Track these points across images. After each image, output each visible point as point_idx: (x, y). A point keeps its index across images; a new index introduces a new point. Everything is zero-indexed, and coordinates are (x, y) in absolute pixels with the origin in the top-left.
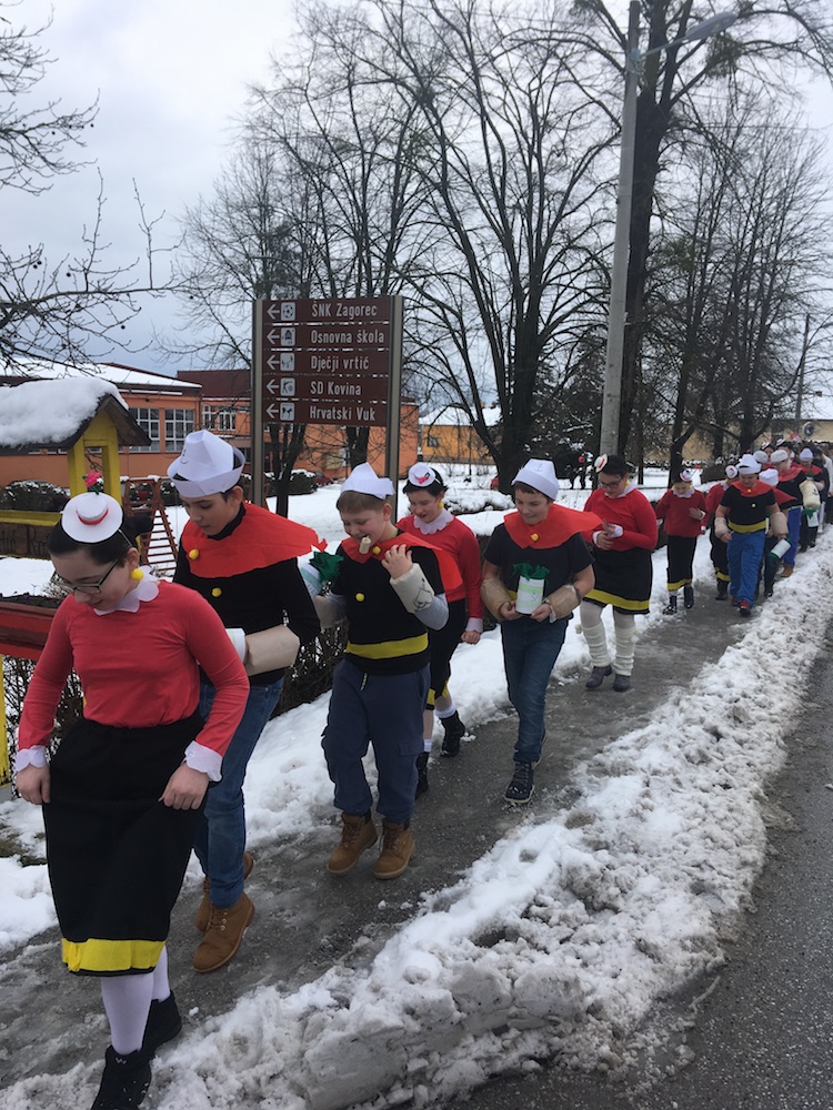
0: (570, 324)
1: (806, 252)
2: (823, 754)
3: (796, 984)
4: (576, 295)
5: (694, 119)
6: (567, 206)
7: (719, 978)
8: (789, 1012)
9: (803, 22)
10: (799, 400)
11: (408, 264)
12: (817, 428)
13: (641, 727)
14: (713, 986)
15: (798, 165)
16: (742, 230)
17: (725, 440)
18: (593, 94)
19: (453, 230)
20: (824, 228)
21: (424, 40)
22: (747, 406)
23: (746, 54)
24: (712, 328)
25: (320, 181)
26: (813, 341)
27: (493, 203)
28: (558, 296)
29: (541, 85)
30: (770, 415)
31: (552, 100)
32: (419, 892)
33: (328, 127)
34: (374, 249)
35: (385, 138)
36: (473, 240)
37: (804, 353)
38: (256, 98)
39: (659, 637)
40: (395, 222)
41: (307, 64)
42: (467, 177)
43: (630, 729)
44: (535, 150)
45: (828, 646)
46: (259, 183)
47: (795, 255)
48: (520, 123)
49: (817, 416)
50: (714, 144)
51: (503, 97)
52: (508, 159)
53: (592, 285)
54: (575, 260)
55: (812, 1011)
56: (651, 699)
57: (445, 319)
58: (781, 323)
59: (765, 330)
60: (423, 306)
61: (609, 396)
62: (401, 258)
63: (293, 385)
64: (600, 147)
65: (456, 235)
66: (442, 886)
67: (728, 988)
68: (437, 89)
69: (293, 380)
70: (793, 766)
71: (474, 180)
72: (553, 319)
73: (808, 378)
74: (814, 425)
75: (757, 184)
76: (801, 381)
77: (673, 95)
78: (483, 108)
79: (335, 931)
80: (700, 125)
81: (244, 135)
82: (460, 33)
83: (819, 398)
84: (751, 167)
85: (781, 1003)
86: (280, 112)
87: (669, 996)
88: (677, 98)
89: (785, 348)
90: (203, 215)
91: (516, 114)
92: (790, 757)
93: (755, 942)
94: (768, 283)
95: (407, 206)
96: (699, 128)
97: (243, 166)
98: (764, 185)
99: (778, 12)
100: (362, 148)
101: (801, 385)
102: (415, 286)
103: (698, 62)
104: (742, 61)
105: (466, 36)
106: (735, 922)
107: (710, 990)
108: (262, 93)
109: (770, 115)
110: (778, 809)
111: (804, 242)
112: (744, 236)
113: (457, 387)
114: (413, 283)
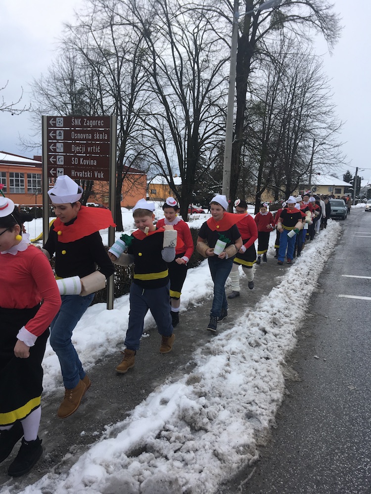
0: (212, 140)
1: (314, 111)
2: (313, 339)
3: (294, 470)
4: (215, 127)
5: (266, 49)
6: (210, 86)
7: (255, 468)
8: (289, 488)
9: (313, 8)
10: (310, 176)
11: (140, 109)
12: (317, 188)
13: (230, 328)
14: (251, 474)
15: (311, 72)
16: (286, 100)
17: (279, 193)
18: (221, 35)
19: (159, 95)
20: (322, 101)
21: (146, 7)
22: (289, 179)
23: (288, 21)
24: (273, 144)
25: (98, 70)
26: (316, 151)
27: (177, 84)
28: (207, 127)
29: (198, 31)
30: (298, 183)
31: (203, 38)
32: (104, 425)
33: (101, 44)
34: (124, 102)
35: (128, 51)
36: (168, 100)
37: (313, 155)
38: (67, 29)
39: (243, 283)
40: (133, 90)
41: (91, 15)
42: (165, 71)
43: (224, 329)
44: (196, 60)
45: (318, 286)
46: (70, 69)
47: (309, 113)
48: (189, 47)
49: (318, 183)
50: (274, 61)
51: (182, 36)
52: (184, 63)
53: (221, 122)
54: (214, 110)
55: (301, 486)
56: (236, 314)
57: (156, 135)
58: (303, 142)
59: (296, 145)
60: (146, 129)
61: (226, 171)
62: (136, 106)
63: (63, 159)
64: (225, 60)
65: (160, 97)
66: (117, 421)
67: (259, 474)
68: (152, 29)
69: (63, 157)
70: (299, 346)
71: (169, 73)
72: (204, 137)
73: (314, 167)
74: (316, 187)
75: (293, 79)
76: (311, 168)
77: (256, 38)
78: (172, 40)
79: (54, 450)
80: (268, 52)
81: (62, 46)
82: (161, 5)
83: (319, 176)
84: (290, 72)
85: (286, 482)
86: (79, 36)
87: (228, 481)
88: (258, 39)
89: (305, 154)
90: (43, 83)
91: (187, 43)
92: (298, 342)
93: (275, 445)
94: (297, 125)
95: (139, 83)
96: (268, 54)
97: (62, 61)
98: (296, 81)
99: (302, 3)
100: (117, 55)
101: (311, 170)
102: (142, 119)
103: (267, 24)
104: (286, 24)
105: (164, 6)
106: (266, 434)
107: (250, 477)
108: (70, 27)
109: (298, 49)
110: (291, 369)
111: (313, 107)
112: (287, 103)
113: (161, 167)
114: (141, 118)
